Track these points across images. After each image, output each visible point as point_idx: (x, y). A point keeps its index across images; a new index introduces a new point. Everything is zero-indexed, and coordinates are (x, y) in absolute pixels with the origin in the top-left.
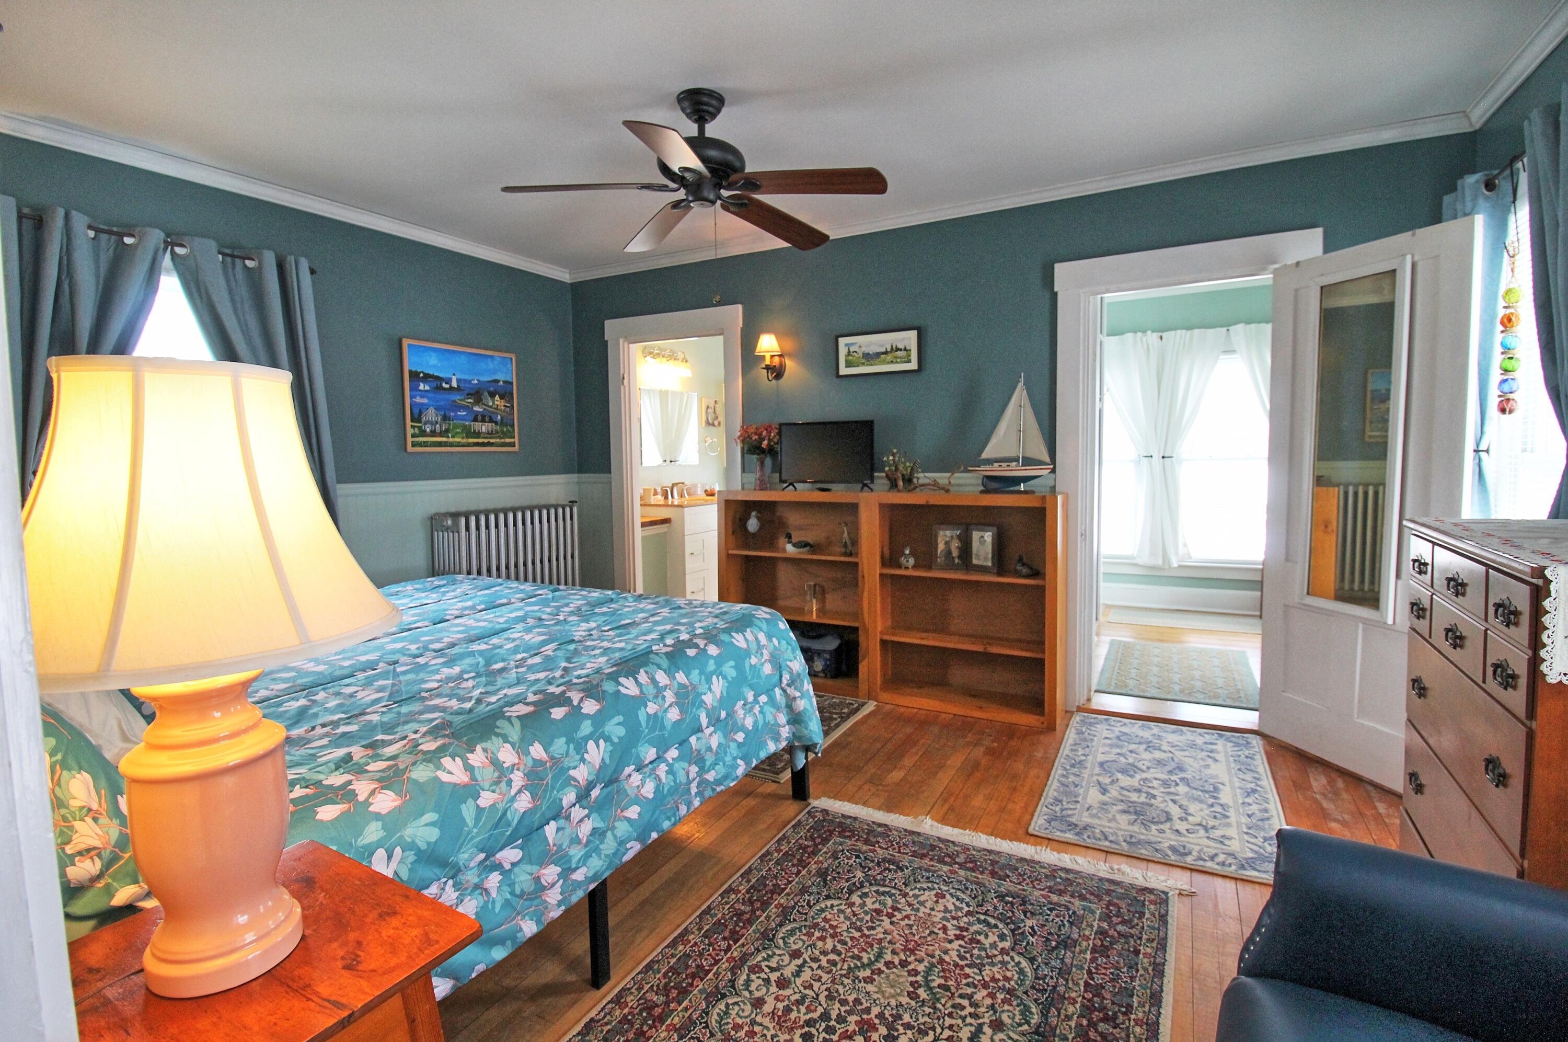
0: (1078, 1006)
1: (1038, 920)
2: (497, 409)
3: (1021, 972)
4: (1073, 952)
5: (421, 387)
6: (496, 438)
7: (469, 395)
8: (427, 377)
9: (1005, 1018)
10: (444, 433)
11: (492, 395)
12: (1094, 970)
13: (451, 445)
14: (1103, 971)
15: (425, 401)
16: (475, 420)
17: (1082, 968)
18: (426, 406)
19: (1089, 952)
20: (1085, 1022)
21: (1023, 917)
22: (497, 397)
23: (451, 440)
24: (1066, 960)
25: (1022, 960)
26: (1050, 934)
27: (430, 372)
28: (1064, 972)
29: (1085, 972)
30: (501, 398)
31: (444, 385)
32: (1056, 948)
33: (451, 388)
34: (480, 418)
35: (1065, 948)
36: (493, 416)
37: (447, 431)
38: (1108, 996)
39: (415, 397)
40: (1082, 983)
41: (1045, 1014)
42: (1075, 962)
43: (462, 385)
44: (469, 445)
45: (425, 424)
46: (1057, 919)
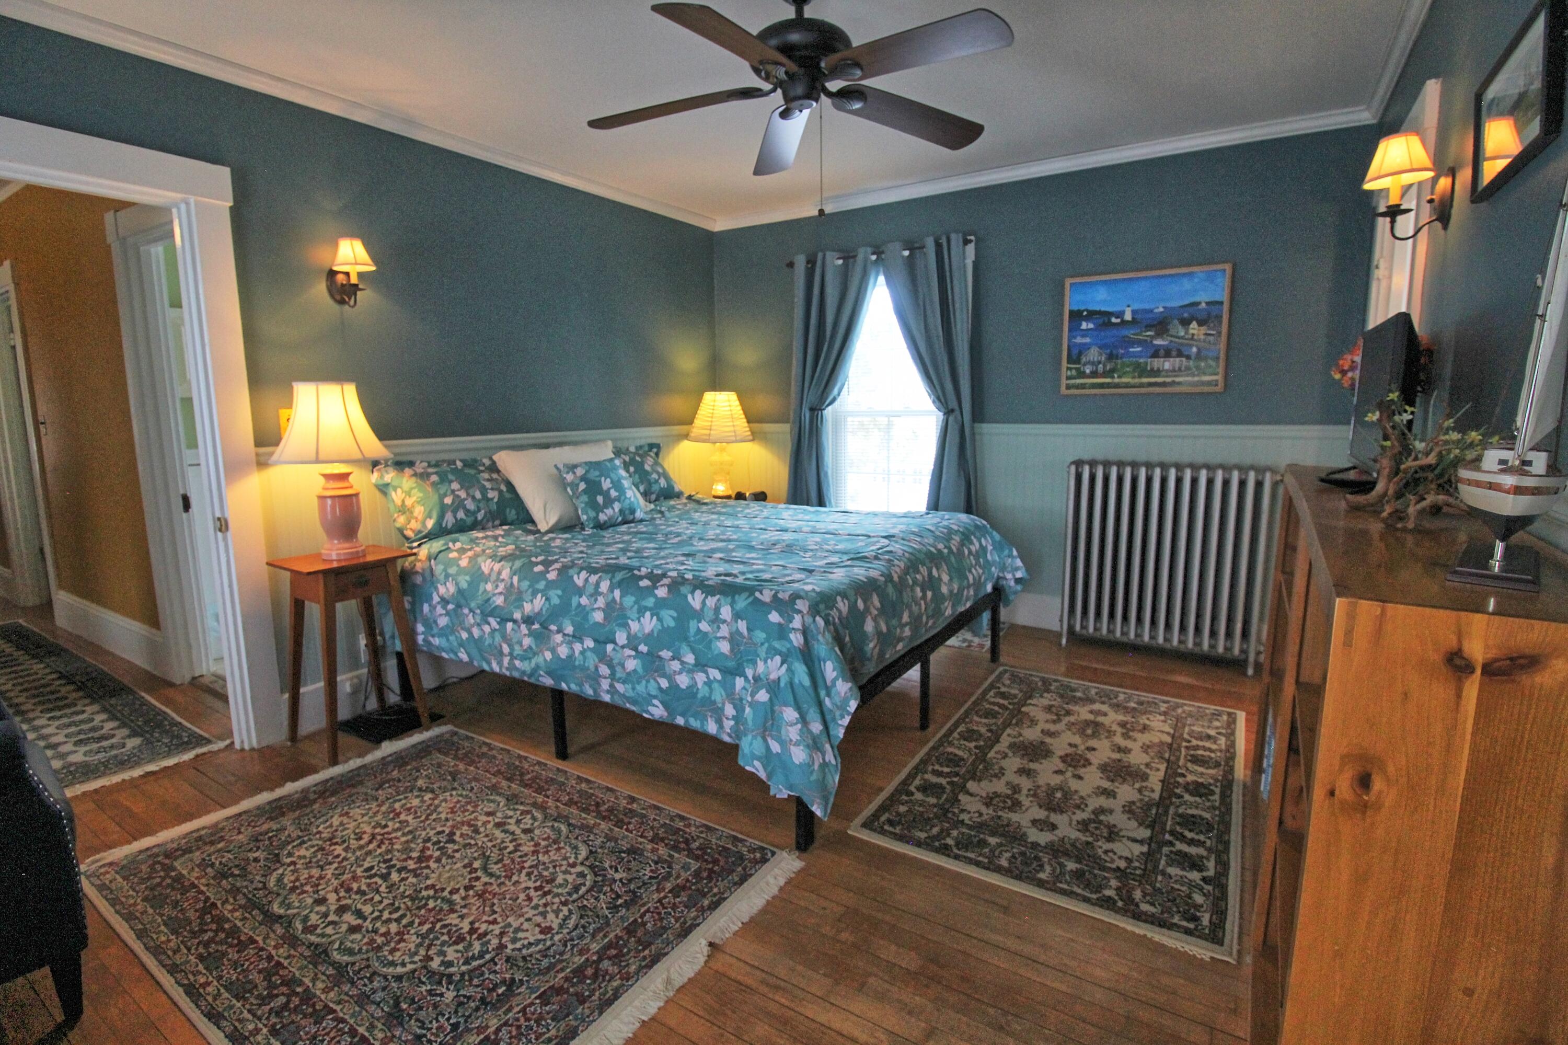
0: (318, 993)
1: (447, 1005)
2: (1192, 339)
3: (393, 964)
4: (378, 1019)
5: (1084, 325)
6: (1187, 375)
7: (1149, 327)
8: (1092, 314)
9: (358, 936)
10: (1108, 373)
11: (1185, 323)
12: (341, 1025)
13: (1117, 386)
14: (332, 1035)
15: (1087, 340)
16: (1155, 355)
17: (353, 1016)
18: (1085, 347)
19: (367, 1034)
20: (299, 990)
21: (462, 992)
22: (1194, 324)
23: (1116, 380)
24: (373, 1007)
25: (404, 970)
26: (421, 1008)
27: (1097, 308)
28: (363, 999)
29: (346, 1017)
30: (1201, 323)
31: (1114, 320)
32: (397, 1004)
33: (1124, 322)
34: (1162, 352)
35: (390, 1014)
36: (1183, 349)
37: (1113, 371)
38: (303, 1022)
39: (1075, 337)
40: (338, 1008)
41: (333, 964)
42: (364, 1013)
43: (1139, 317)
44: (1141, 385)
45: (1085, 365)
46: (435, 1025)
